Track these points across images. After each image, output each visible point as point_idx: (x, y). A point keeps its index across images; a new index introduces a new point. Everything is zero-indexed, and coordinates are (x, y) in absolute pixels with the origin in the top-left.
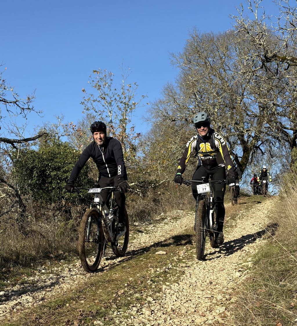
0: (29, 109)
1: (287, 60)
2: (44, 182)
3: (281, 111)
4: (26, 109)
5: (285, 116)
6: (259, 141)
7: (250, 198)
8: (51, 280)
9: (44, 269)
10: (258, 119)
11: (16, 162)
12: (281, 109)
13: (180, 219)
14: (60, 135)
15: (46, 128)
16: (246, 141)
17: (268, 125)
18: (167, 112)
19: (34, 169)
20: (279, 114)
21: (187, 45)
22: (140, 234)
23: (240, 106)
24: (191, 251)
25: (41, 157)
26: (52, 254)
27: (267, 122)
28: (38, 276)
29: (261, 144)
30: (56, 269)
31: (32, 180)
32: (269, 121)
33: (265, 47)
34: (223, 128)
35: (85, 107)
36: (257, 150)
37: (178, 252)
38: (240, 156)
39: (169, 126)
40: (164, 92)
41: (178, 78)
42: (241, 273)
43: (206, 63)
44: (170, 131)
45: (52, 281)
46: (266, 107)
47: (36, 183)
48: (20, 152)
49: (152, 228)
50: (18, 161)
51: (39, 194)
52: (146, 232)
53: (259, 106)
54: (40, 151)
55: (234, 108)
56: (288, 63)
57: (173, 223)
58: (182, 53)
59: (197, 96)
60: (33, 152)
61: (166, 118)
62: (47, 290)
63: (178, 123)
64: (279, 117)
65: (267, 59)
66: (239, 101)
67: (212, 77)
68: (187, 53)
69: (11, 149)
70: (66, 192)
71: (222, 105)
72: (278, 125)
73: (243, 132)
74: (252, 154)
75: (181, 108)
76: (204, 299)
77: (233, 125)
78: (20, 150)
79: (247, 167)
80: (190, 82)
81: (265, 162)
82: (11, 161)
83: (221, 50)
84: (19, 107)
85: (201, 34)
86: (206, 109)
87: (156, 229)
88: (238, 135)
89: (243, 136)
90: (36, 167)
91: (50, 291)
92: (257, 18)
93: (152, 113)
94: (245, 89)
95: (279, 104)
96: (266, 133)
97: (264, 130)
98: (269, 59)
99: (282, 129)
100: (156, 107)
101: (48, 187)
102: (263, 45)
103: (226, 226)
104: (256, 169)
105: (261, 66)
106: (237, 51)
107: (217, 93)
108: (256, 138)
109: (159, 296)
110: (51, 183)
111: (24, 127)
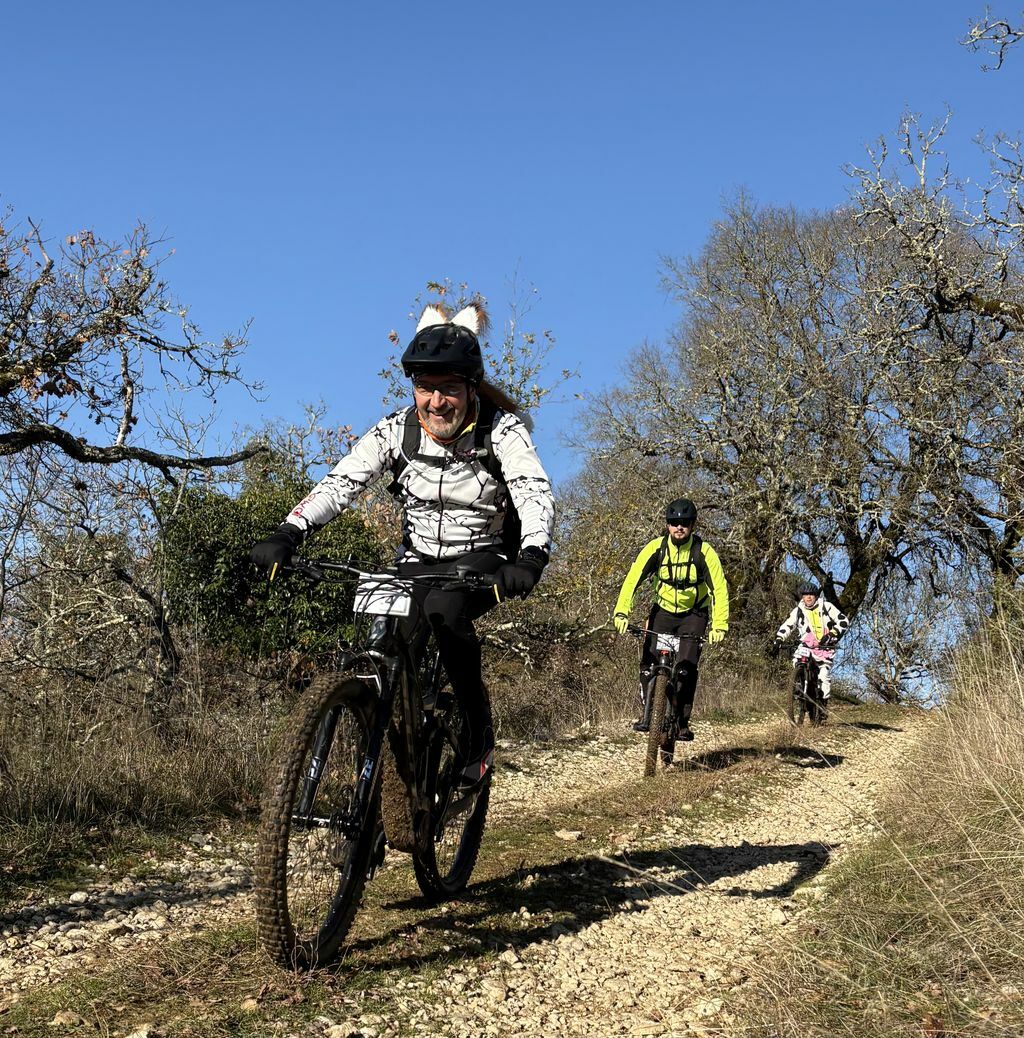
0: (226, 373)
1: (1002, 313)
2: (244, 592)
3: (975, 459)
4: (217, 374)
5: (985, 475)
6: (902, 540)
7: (857, 707)
8: (226, 874)
9: (212, 843)
10: (904, 478)
11: (167, 524)
12: (977, 454)
13: (636, 744)
14: (308, 460)
15: (269, 434)
16: (863, 536)
17: (933, 499)
18: (632, 425)
19: (220, 549)
20: (967, 468)
21: (713, 237)
22: (509, 774)
23: (853, 432)
24: (654, 838)
25: (245, 519)
26: (241, 802)
27: (930, 489)
28: (191, 859)
29: (907, 551)
30: (245, 845)
31: (209, 582)
32: (936, 487)
33: (940, 269)
34: (795, 492)
35: (393, 385)
36: (893, 567)
37: (614, 837)
38: (840, 580)
39: (636, 467)
40: (631, 367)
41: (676, 331)
42: (788, 914)
43: (764, 296)
44: (637, 482)
45: (229, 878)
46: (931, 444)
47: (220, 593)
48: (183, 496)
49: (548, 762)
50: (175, 522)
51: (224, 625)
52: (527, 770)
53: (910, 439)
54: (243, 498)
55: (835, 436)
56: (1003, 322)
57: (613, 752)
58: (696, 260)
59: (727, 388)
60: (221, 500)
61: (628, 442)
62: (213, 902)
63: (666, 462)
64: (969, 477)
65: (944, 305)
66: (851, 418)
67: (779, 338)
68: (712, 262)
69: (157, 486)
70: (306, 627)
71: (801, 422)
72: (962, 500)
73: (855, 511)
74: (878, 578)
75: (677, 419)
76: (666, 973)
77: (827, 485)
78: (185, 490)
79: (859, 614)
80: (709, 347)
81: (914, 608)
82: (154, 520)
83: (812, 262)
84: (198, 364)
85: (759, 210)
86: (751, 429)
87: (560, 765)
88: (839, 518)
89: (852, 521)
90: (224, 546)
91: (221, 905)
92: (922, 183)
93: (589, 426)
94: (872, 384)
95: (969, 437)
96: (925, 521)
97: (917, 509)
98: (948, 303)
99: (972, 512)
100: (603, 409)
101: (253, 608)
102: (935, 262)
103: (771, 780)
104: (887, 626)
105: (924, 321)
106: (860, 270)
107: (788, 387)
108: (895, 533)
109: (538, 953)
110: (264, 597)
111: (206, 424)
